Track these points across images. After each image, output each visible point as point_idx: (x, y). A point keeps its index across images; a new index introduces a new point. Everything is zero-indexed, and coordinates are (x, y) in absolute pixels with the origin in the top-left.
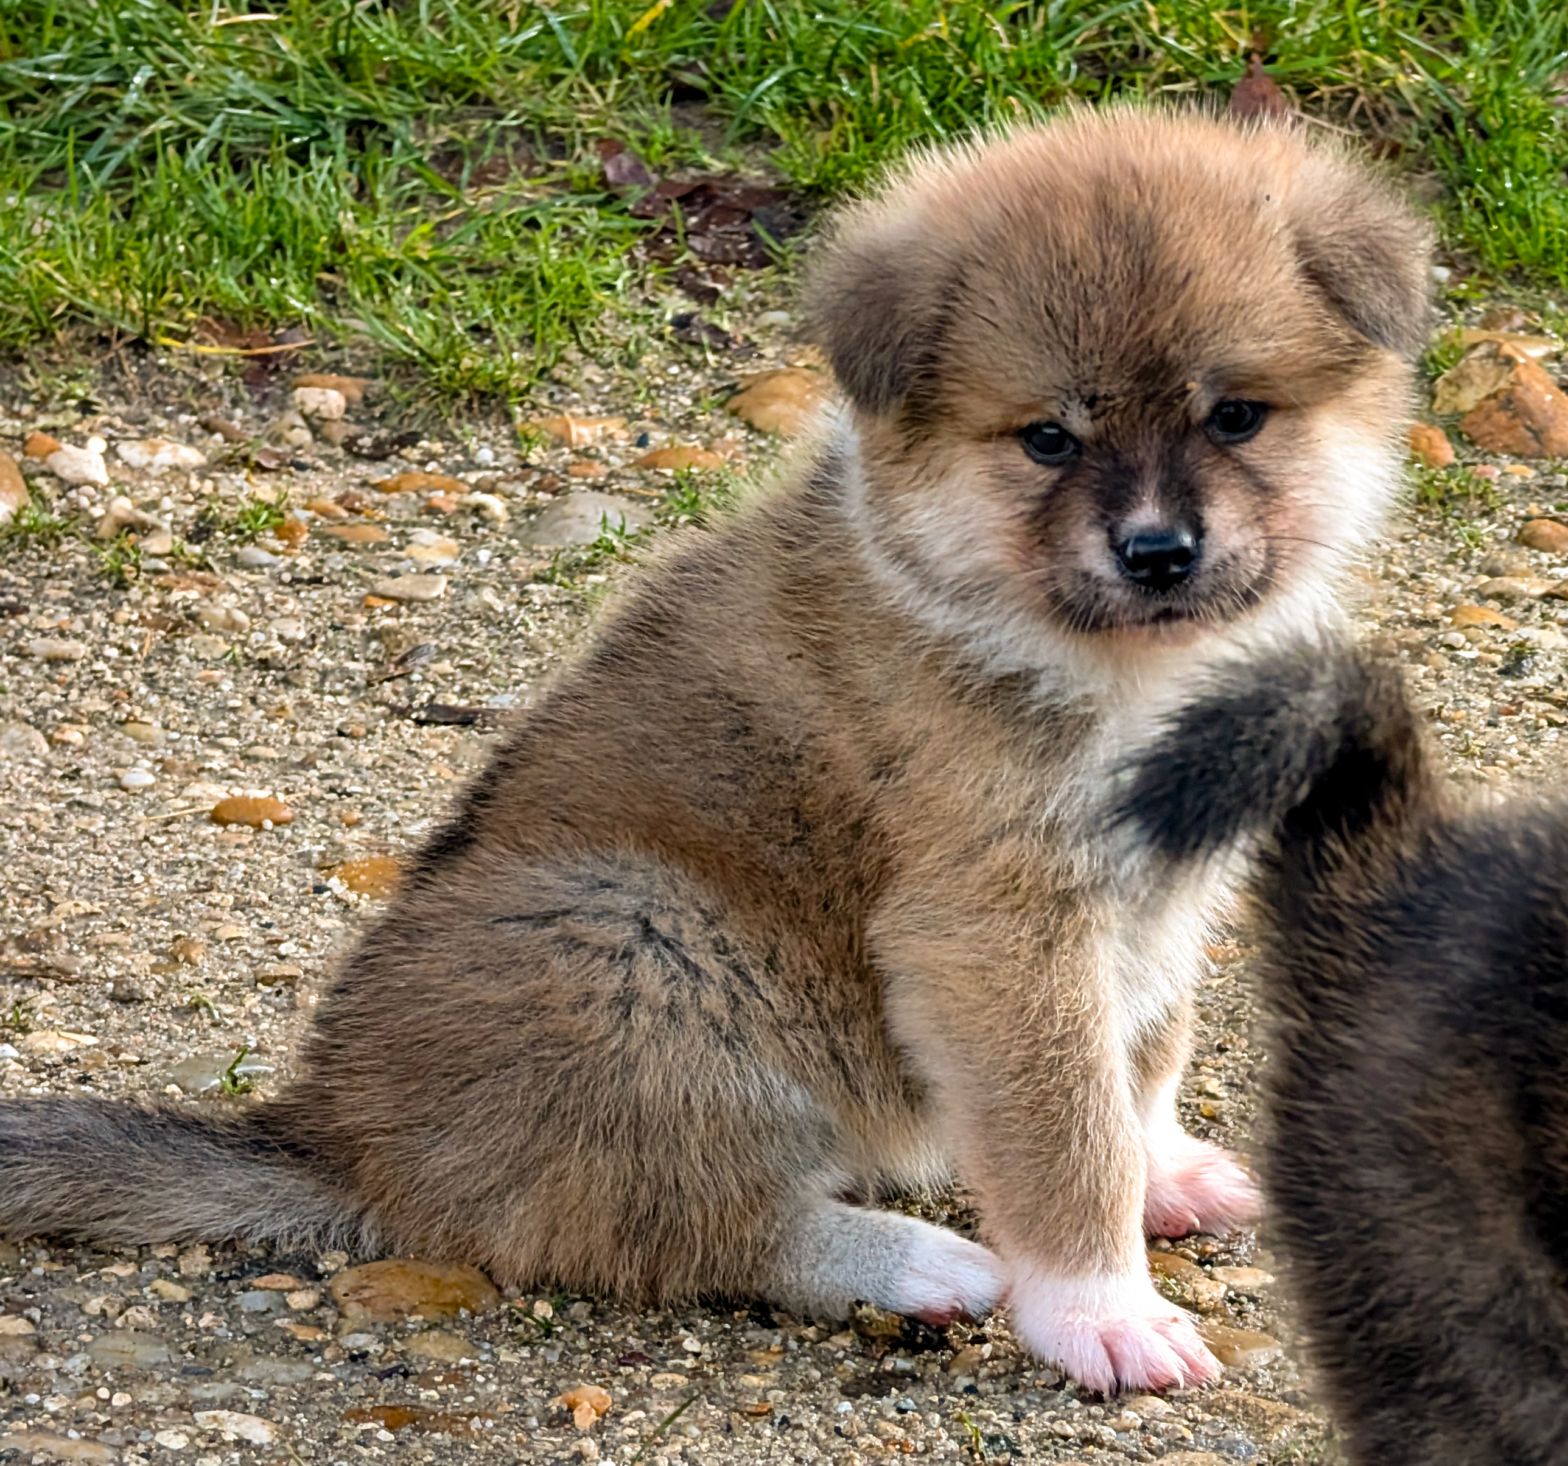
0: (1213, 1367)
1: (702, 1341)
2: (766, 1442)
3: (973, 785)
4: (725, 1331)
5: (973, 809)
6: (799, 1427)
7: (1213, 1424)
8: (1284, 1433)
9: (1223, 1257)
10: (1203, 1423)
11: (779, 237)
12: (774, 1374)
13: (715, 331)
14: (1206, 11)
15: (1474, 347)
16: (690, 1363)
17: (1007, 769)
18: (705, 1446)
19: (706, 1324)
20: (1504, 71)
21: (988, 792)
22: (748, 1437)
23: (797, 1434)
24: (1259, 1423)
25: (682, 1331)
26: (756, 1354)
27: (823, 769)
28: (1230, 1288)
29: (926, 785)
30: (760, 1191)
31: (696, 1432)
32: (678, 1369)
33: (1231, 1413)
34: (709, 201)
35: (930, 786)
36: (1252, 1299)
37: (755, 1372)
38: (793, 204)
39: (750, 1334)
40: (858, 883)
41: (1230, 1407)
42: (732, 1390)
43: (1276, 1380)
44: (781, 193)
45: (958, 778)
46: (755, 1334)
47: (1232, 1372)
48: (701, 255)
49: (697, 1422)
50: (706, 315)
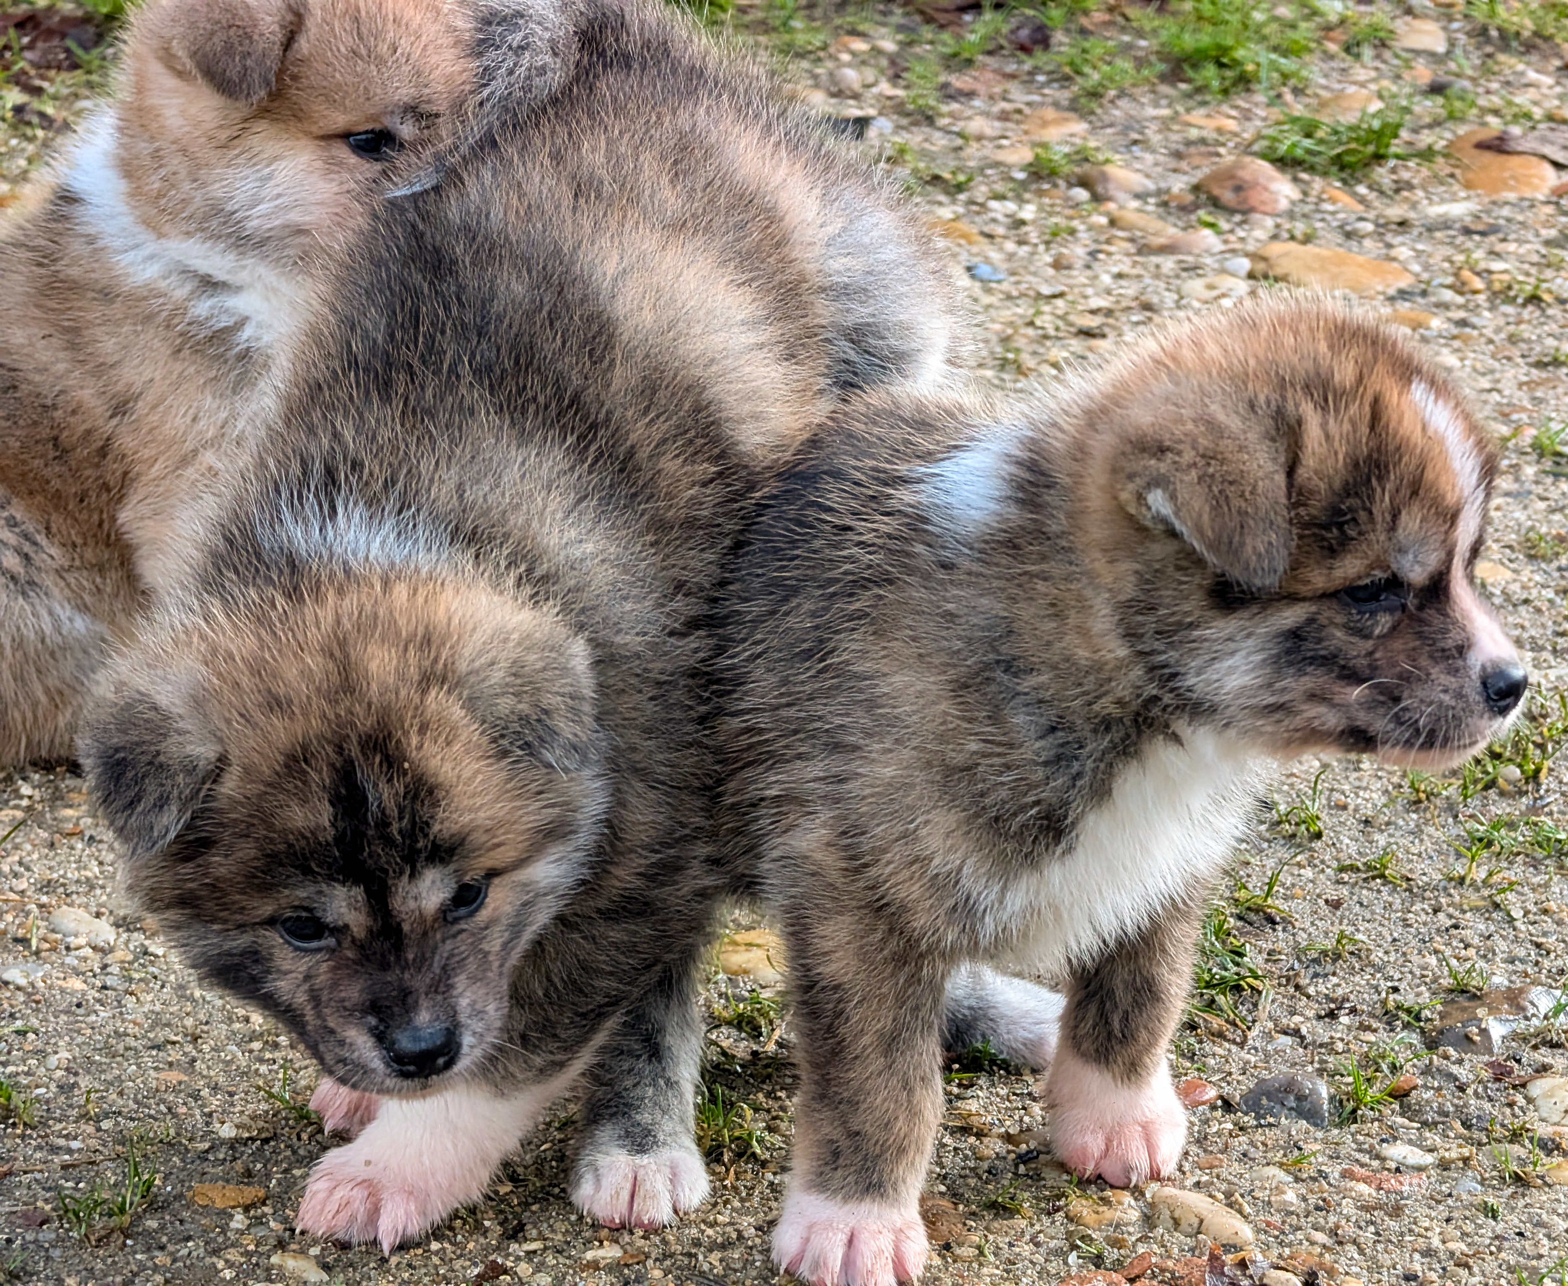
1: (34, 788)
2: (78, 852)
3: (184, 415)
4: (51, 781)
5: (184, 433)
6: (101, 841)
11: (86, 49)
12: (84, 808)
13: (42, 115)
16: (25, 803)
17: (209, 401)
18: (35, 856)
19: (37, 776)
21: (194, 419)
22: (66, 849)
23: (100, 846)
25: (20, 782)
26: (72, 795)
27: (74, 412)
29: (151, 418)
30: (61, 693)
31: (29, 847)
32: (17, 807)
34: (37, 26)
35: (155, 418)
37: (71, 806)
38: (97, 26)
39: (67, 782)
40: (106, 487)
42: (55, 819)
44: (87, 19)
45: (174, 411)
46: (70, 782)
48: (33, 64)
49: (30, 841)
50: (36, 104)
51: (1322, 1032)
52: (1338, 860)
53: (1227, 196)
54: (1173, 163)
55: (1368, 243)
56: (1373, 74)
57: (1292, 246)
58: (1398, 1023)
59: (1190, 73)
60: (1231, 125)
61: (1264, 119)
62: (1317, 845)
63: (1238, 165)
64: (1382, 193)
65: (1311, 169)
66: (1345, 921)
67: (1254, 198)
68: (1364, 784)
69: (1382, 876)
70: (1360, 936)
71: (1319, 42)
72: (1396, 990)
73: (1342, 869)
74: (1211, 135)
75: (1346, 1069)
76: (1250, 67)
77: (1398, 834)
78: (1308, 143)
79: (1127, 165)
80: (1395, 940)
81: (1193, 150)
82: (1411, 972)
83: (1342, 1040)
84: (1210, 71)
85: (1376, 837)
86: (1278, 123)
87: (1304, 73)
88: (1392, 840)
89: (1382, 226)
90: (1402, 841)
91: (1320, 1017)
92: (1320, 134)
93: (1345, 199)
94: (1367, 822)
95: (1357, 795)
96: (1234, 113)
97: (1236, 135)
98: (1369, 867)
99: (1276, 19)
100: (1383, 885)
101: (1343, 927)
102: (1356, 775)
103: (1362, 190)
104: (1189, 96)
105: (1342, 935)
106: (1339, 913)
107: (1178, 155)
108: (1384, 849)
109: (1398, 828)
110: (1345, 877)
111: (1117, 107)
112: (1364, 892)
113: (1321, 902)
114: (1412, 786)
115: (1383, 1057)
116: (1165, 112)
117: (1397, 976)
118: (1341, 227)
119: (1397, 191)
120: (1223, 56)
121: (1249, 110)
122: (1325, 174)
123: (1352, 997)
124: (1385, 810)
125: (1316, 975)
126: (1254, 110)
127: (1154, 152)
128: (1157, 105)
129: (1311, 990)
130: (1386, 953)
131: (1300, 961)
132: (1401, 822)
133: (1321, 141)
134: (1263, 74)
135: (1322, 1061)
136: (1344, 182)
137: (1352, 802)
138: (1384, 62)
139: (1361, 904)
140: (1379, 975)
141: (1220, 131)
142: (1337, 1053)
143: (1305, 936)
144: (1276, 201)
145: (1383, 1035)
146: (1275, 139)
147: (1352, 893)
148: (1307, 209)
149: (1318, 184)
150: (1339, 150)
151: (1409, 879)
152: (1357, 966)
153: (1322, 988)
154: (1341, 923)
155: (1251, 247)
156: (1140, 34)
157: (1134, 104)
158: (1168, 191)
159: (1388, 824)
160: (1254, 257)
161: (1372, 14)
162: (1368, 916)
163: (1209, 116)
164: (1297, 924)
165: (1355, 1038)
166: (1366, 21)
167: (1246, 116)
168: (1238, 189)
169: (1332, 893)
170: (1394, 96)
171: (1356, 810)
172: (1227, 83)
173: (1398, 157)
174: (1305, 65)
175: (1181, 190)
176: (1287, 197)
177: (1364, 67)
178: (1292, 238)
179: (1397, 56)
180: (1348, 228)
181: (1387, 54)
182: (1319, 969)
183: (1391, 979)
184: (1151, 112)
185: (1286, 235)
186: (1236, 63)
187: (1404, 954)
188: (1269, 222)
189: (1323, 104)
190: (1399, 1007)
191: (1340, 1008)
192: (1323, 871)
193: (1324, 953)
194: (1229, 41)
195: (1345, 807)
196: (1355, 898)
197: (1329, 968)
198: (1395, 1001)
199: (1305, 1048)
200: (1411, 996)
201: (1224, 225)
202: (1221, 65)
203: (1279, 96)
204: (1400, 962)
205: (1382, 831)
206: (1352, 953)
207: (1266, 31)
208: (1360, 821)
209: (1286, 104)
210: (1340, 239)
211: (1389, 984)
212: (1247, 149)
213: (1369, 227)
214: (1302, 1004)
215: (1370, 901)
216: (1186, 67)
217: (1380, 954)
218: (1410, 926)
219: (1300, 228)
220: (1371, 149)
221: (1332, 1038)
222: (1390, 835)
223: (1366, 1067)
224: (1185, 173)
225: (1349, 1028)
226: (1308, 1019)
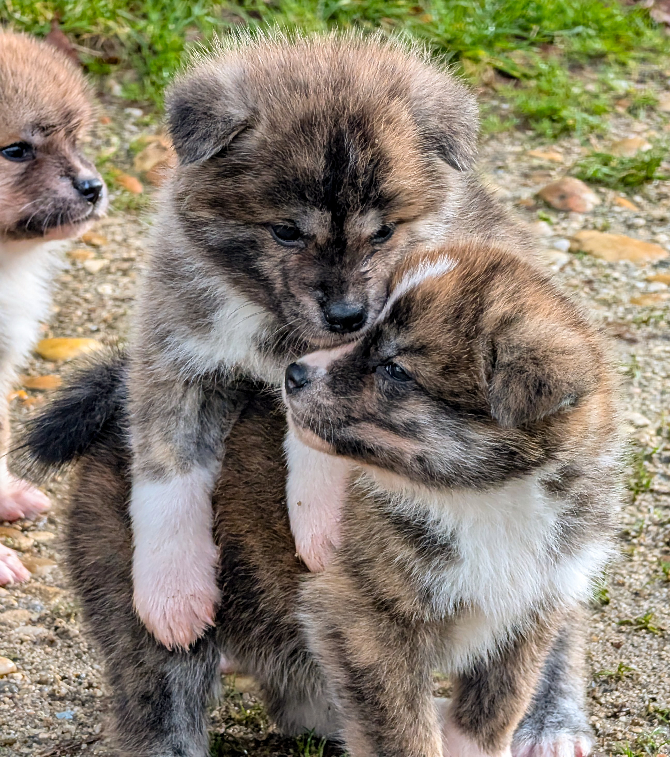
0: (26, 574)
7: (26, 598)
8: (56, 601)
9: (32, 528)
10: (22, 598)
14: (32, 3)
15: (150, 143)
20: (164, 27)
24: (45, 596)
28: (35, 541)
33: (34, 593)
36: (46, 546)
41: (33, 591)
43: (54, 578)
47: (35, 576)
51: (609, 727)
52: (619, 617)
53: (556, 201)
54: (523, 181)
55: (641, 232)
56: (645, 127)
57: (595, 233)
58: (656, 720)
59: (534, 125)
60: (559, 157)
61: (579, 154)
62: (606, 608)
63: (562, 183)
64: (650, 201)
65: (607, 185)
66: (624, 657)
67: (572, 203)
68: (635, 570)
69: (646, 628)
70: (633, 666)
71: (613, 107)
72: (654, 700)
73: (622, 624)
74: (545, 163)
75: (624, 750)
76: (570, 122)
77: (656, 601)
78: (605, 170)
79: (495, 181)
80: (654, 668)
81: (534, 173)
82: (664, 689)
83: (621, 731)
84: (546, 125)
85: (642, 603)
86: (588, 156)
87: (604, 126)
88: (652, 605)
89: (650, 221)
90: (658, 606)
91: (608, 717)
92: (613, 163)
93: (628, 204)
94: (637, 594)
95: (631, 577)
96: (560, 150)
97: (562, 163)
98: (638, 623)
99: (586, 92)
100: (647, 633)
101: (622, 660)
102: (630, 564)
103: (638, 198)
104: (533, 139)
105: (621, 666)
106: (619, 651)
107: (526, 176)
108: (647, 611)
109: (656, 597)
110: (623, 628)
111: (488, 146)
112: (635, 638)
113: (609, 644)
114: (664, 571)
115: (646, 742)
116: (518, 149)
117: (655, 691)
118: (625, 222)
119: (659, 200)
120: (554, 114)
121: (570, 149)
122: (615, 188)
123: (627, 704)
124: (648, 586)
125: (605, 691)
126: (573, 148)
127: (512, 173)
128: (513, 144)
129: (602, 700)
130: (649, 676)
131: (596, 682)
132: (657, 594)
133: (613, 169)
134: (578, 126)
135: (609, 745)
136: (628, 194)
137: (627, 581)
138: (653, 119)
139: (633, 645)
140: (644, 691)
141: (552, 161)
142: (618, 740)
143: (599, 666)
144: (585, 205)
145: (646, 728)
146: (585, 167)
147: (628, 639)
148: (605, 210)
149: (611, 194)
150: (624, 174)
151: (662, 630)
152: (631, 685)
153: (609, 699)
154: (621, 658)
155: (570, 233)
156: (503, 100)
157: (499, 144)
158: (519, 198)
159: (650, 595)
160: (573, 239)
161: (645, 90)
162: (638, 653)
163: (545, 152)
164: (594, 658)
165: (630, 730)
166: (643, 93)
167: (568, 152)
168: (563, 197)
169: (615, 640)
170: (658, 141)
171: (630, 586)
172: (556, 132)
173: (660, 178)
174: (604, 121)
175: (528, 198)
176: (593, 203)
177: (640, 122)
178: (595, 228)
179: (660, 116)
180: (630, 223)
181: (654, 115)
182: (607, 687)
183: (651, 692)
184: (510, 148)
185: (590, 226)
186: (562, 119)
187: (660, 677)
188: (581, 218)
189: (615, 145)
190: (656, 711)
191: (620, 711)
192: (609, 625)
193: (611, 677)
194: (557, 106)
195: (623, 584)
196: (630, 641)
197: (614, 686)
198: (654, 707)
199: (599, 736)
200: (664, 704)
201: (554, 219)
202: (553, 121)
203: (588, 140)
204: (657, 681)
205: (646, 599)
206: (627, 677)
207: (581, 99)
208: (632, 593)
209: (591, 145)
210: (624, 229)
211: (651, 696)
212: (568, 172)
213: (641, 222)
214: (597, 709)
215: (639, 644)
216: (530, 121)
217: (645, 677)
218: (663, 659)
219: (600, 221)
220: (643, 174)
221: (615, 730)
222: (651, 602)
223: (636, 749)
224: (530, 187)
225: (626, 724)
226: (601, 718)
